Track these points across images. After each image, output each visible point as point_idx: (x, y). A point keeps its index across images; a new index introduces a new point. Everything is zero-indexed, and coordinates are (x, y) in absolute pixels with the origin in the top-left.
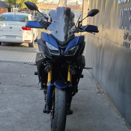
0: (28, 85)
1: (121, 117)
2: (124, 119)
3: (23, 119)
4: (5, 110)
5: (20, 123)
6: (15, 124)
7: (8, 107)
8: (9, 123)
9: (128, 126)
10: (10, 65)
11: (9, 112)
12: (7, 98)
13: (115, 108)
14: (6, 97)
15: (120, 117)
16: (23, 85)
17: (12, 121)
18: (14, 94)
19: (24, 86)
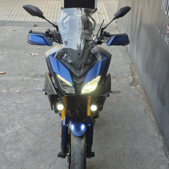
0: (41, 74)
1: (158, 133)
2: (161, 138)
3: (36, 145)
4: (13, 128)
5: (32, 154)
6: (25, 157)
7: (16, 122)
8: (18, 154)
9: (165, 149)
10: (15, 31)
11: (17, 133)
12: (14, 104)
13: (152, 115)
14: (13, 101)
15: (156, 134)
16: (34, 74)
17: (21, 150)
18: (23, 96)
19: (35, 76)
